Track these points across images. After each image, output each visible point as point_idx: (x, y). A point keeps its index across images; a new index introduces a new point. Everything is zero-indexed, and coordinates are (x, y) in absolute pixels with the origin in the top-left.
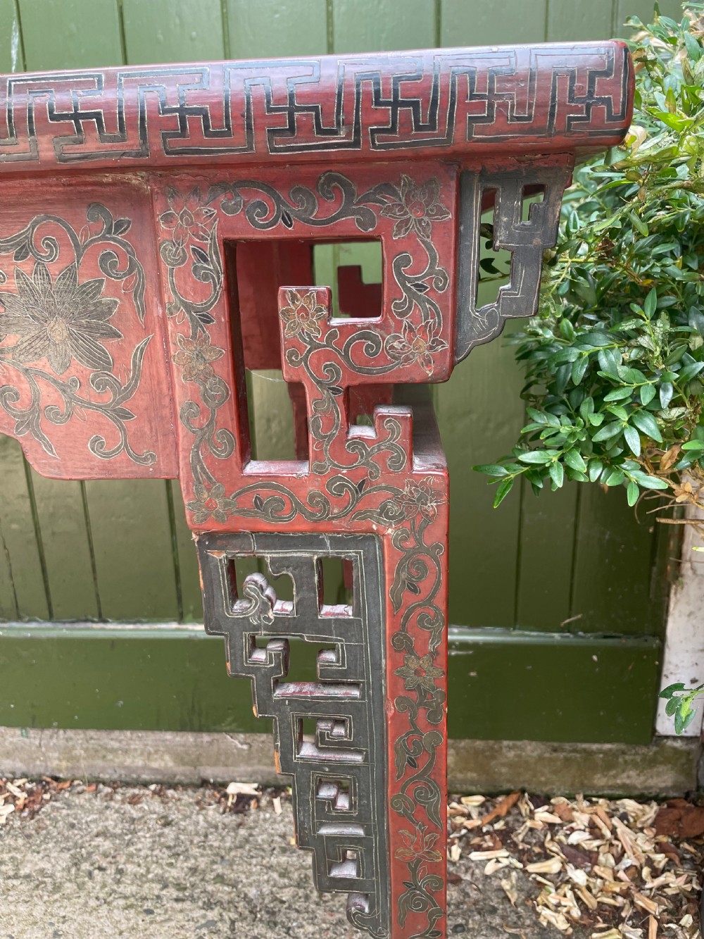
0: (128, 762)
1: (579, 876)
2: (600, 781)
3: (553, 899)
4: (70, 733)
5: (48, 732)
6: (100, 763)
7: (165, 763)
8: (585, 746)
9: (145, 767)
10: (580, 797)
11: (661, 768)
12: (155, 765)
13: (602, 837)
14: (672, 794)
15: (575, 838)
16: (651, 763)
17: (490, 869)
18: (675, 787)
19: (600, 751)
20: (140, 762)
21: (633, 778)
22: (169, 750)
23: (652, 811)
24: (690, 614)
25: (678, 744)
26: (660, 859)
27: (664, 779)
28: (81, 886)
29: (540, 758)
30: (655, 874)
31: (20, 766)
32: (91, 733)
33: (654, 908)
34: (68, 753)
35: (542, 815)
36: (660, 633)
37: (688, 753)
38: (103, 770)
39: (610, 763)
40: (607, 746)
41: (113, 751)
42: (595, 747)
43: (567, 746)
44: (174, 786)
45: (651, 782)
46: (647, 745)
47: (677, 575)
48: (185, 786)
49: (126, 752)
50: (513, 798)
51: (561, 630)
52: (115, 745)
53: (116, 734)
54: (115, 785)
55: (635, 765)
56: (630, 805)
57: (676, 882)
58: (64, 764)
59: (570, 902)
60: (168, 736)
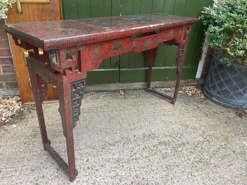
0: (135, 87)
1: (190, 92)
2: (189, 84)
3: (189, 93)
4: (128, 83)
5: (125, 84)
6: (131, 87)
7: (140, 86)
8: (188, 80)
9: (137, 87)
10: (187, 86)
11: (196, 82)
12: (138, 87)
13: (191, 89)
14: (196, 85)
15: (188, 89)
16: (194, 81)
17: (181, 92)
18: (197, 84)
19: (189, 81)
20: (136, 87)
21: (192, 83)
22: (140, 85)
23: (194, 87)
24: (201, 63)
25: (198, 79)
26: (197, 90)
27: (196, 83)
28: (139, 98)
29: (183, 82)
30: (198, 91)
31: (121, 88)
32: (131, 83)
33: (198, 93)
34: (127, 86)
35: (184, 88)
36: (198, 66)
37: (198, 80)
38: (132, 88)
39: (191, 82)
40: (190, 80)
41: (133, 85)
42: (189, 80)
43: (186, 80)
44: (141, 89)
45: (194, 84)
46: (194, 79)
47: (201, 59)
48: (142, 89)
49: (135, 85)
50: (180, 87)
51: (188, 66)
52: (134, 84)
53: (134, 83)
54: (133, 90)
55: (193, 82)
56: (192, 86)
57: (200, 91)
58: (127, 88)
59: (190, 93)
60: (140, 83)
